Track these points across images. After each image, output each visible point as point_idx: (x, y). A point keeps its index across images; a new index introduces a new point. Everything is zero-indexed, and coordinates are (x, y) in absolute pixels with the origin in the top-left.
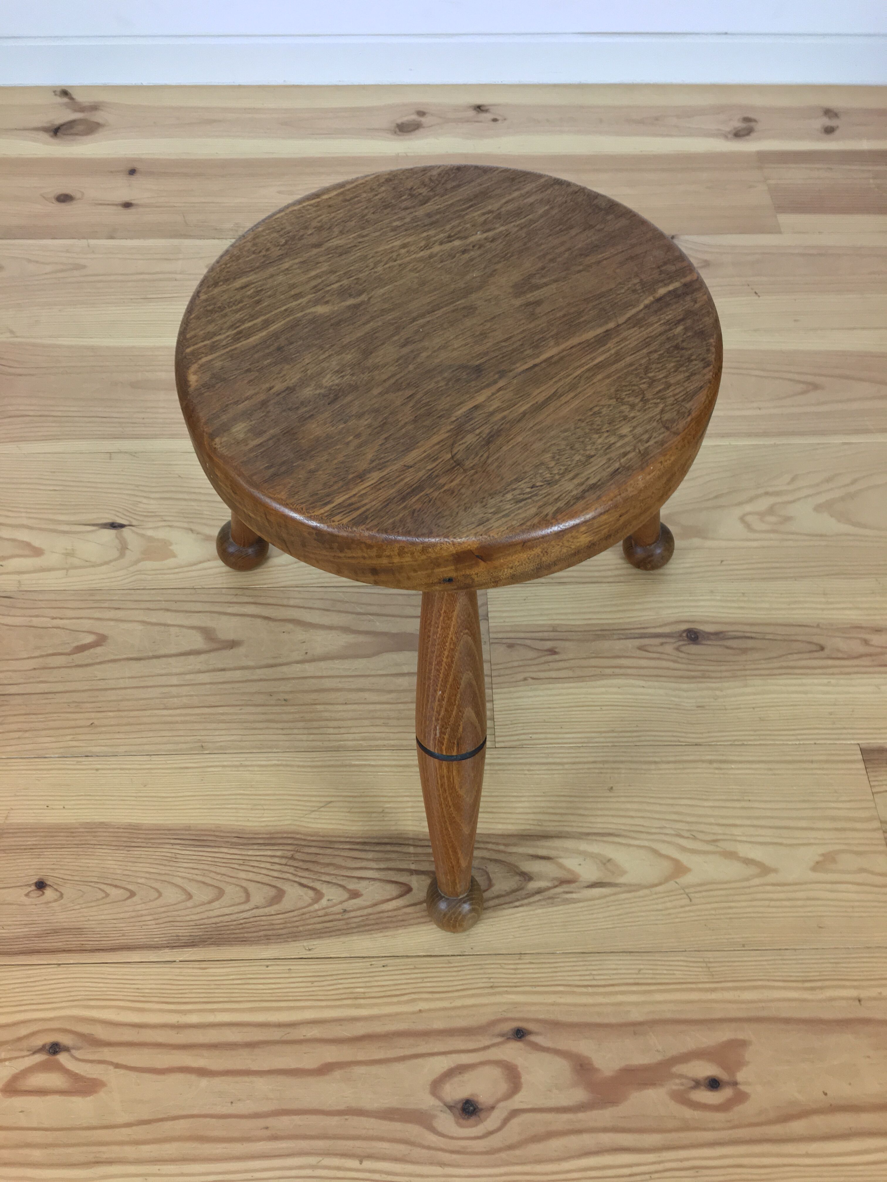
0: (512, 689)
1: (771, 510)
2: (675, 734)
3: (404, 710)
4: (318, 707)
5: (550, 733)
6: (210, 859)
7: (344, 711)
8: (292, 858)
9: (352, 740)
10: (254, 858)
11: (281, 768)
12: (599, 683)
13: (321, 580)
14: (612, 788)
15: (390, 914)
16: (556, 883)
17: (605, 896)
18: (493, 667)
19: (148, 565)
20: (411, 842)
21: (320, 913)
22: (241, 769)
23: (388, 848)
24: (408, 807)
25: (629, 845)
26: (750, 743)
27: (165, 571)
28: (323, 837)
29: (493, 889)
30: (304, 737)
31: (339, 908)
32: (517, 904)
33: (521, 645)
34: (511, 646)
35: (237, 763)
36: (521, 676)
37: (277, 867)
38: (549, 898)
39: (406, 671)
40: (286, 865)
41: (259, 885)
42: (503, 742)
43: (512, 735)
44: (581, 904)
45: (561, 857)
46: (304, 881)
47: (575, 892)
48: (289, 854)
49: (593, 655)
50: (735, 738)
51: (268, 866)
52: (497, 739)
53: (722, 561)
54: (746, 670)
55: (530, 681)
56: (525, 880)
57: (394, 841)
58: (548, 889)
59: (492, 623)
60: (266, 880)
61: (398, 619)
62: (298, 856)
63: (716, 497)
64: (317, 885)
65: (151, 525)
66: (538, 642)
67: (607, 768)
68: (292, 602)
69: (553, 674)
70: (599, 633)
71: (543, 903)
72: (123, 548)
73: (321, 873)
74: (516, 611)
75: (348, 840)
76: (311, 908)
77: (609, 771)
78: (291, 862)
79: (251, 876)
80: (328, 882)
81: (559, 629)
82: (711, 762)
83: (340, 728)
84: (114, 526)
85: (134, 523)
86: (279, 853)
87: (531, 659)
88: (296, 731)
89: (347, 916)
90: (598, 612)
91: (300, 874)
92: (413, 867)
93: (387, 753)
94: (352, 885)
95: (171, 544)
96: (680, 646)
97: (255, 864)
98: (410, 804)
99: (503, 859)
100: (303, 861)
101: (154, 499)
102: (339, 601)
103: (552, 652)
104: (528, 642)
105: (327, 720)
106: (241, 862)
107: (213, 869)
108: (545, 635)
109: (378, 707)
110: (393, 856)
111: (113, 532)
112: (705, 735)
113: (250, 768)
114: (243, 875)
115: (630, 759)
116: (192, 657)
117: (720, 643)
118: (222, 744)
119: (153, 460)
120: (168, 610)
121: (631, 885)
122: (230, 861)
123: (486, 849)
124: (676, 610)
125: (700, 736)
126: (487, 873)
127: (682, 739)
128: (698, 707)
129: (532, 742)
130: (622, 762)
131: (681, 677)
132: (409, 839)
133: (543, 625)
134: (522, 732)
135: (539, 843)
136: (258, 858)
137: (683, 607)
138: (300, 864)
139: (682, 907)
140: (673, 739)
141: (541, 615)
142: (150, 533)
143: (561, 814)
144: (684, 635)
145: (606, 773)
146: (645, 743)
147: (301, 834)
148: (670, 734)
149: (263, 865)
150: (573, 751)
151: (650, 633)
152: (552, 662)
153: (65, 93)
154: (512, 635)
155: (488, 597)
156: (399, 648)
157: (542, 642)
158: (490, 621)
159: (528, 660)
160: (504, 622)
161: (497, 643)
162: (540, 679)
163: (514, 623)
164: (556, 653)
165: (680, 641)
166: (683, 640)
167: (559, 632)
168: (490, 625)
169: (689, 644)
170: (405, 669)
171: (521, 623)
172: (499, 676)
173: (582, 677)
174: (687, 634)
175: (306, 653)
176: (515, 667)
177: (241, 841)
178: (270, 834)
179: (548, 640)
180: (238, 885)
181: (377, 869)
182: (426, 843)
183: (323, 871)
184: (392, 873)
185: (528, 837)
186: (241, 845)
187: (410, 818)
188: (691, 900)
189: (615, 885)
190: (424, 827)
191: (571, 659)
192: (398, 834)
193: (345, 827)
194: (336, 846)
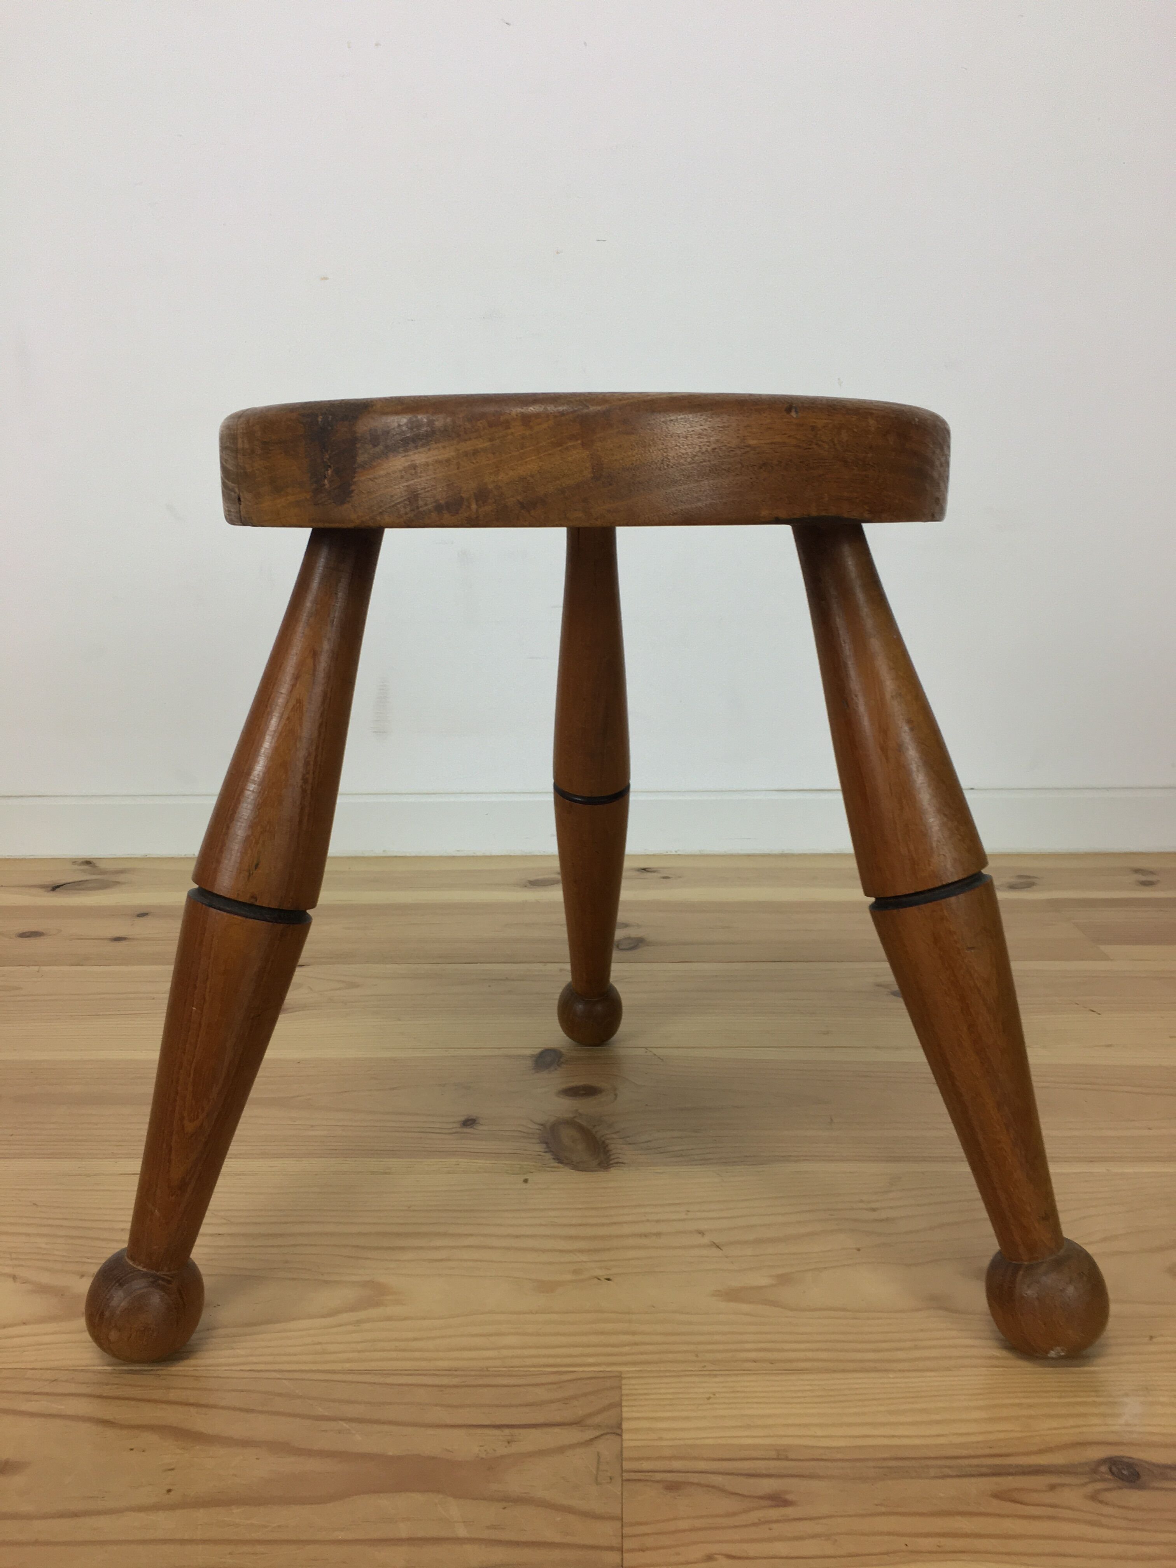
13: (254, 1359)
18: (628, 1531)
33: (699, 1485)
34: (673, 1487)
36: (697, 1552)
39: (404, 1535)
49: (883, 1509)
53: (1151, 1337)
59: (630, 1440)
61: (408, 1430)
66: (744, 1479)
69: (782, 1548)
74: (687, 1418)
81: (791, 1455)
87: (723, 1516)
90: (884, 1424)
96: (1098, 1492)
102: (280, 1395)
103: (778, 1500)
104: (718, 1480)
108: (761, 1466)
124: (1071, 1422)
133: (755, 1447)
141: (748, 1427)
144: (1104, 1469)
151: (1017, 1466)
152: (777, 1521)
153: (88, 862)
154: (677, 1465)
155: (624, 1392)
156: (400, 1487)
157: (752, 1481)
158: (625, 1436)
159: (717, 1516)
160: (661, 1439)
161: (640, 1480)
162: (747, 1558)
163: (682, 1442)
164: (786, 1503)
165: (1095, 1481)
166: (1104, 1480)
167: (792, 1460)
168: (626, 1444)
169: (1120, 1488)
170: (404, 1530)
171: (698, 1442)
172: (643, 1551)
173: (858, 1555)
174: (1111, 1470)
175: (169, 1491)
176: (684, 1531)
179: (766, 1476)
191: (827, 1517)
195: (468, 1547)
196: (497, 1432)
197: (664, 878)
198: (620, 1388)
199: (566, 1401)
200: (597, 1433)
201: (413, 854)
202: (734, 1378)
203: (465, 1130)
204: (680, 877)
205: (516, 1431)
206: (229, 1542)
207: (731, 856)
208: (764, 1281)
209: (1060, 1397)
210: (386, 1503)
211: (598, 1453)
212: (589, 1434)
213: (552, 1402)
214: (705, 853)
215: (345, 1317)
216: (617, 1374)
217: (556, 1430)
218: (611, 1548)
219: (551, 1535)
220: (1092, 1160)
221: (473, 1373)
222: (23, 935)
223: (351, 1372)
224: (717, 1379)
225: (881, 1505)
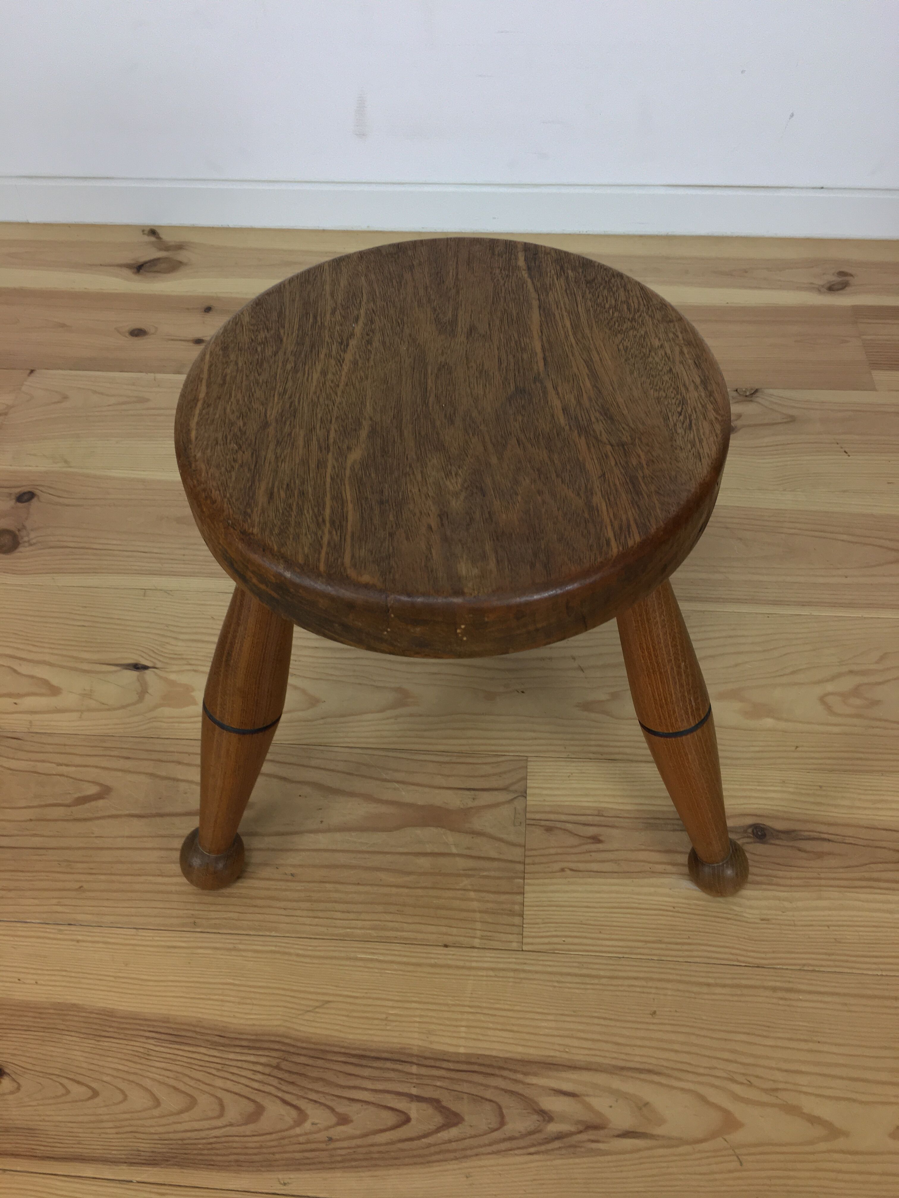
0: (546, 881)
1: (856, 692)
3: (422, 896)
4: (327, 885)
5: (585, 938)
6: (185, 1060)
7: (355, 893)
8: (278, 1067)
9: (361, 928)
10: (233, 1063)
11: (278, 956)
12: (646, 881)
13: (347, 740)
14: (654, 1013)
15: (382, 1148)
16: (581, 1128)
17: (639, 1150)
18: (528, 853)
19: (167, 711)
20: (415, 1060)
21: (301, 1139)
22: (233, 953)
23: (389, 1065)
24: (415, 1016)
26: (822, 969)
27: (183, 720)
28: (314, 1043)
29: (505, 1128)
30: (308, 921)
31: (322, 1136)
32: (532, 1150)
33: (561, 829)
34: (549, 829)
35: (231, 946)
36: (557, 867)
37: (259, 1077)
38: (571, 1146)
39: (429, 851)
40: (268, 1075)
41: (237, 1097)
42: (532, 944)
43: (542, 937)
44: (609, 1158)
45: (588, 1095)
46: (287, 1097)
47: (603, 1142)
48: (274, 1062)
49: (643, 847)
50: (804, 962)
51: (249, 1074)
52: (525, 940)
53: (797, 747)
54: (820, 879)
55: (568, 872)
56: (544, 1120)
57: (396, 1057)
58: (572, 1134)
59: (531, 800)
61: (427, 790)
62: (284, 1065)
63: (793, 673)
64: (302, 1104)
65: (175, 668)
66: (581, 827)
67: (651, 987)
68: (313, 763)
69: (595, 866)
70: (652, 821)
71: (563, 1151)
72: (143, 692)
73: (307, 1089)
74: (558, 789)
75: (343, 1050)
76: (292, 1132)
77: (653, 991)
78: (276, 1072)
79: (229, 1085)
80: (315, 1102)
81: (605, 814)
82: (774, 989)
83: (348, 912)
84: (137, 667)
85: (159, 665)
86: (263, 1060)
87: (572, 847)
88: (298, 913)
89: (332, 1145)
91: (283, 1088)
92: (414, 1091)
93: (398, 947)
94: (342, 1108)
95: (193, 690)
96: (744, 843)
97: (235, 1071)
98: (418, 1012)
99: (521, 1092)
100: (290, 1072)
101: (183, 640)
102: (363, 765)
103: (596, 839)
104: (569, 826)
105: (336, 902)
106: (219, 1067)
107: (187, 1072)
108: (590, 819)
109: (394, 890)
110: (392, 1075)
111: (134, 674)
112: (769, 956)
113: (244, 954)
114: (219, 1083)
115: (678, 978)
117: (791, 843)
118: (217, 921)
119: (187, 600)
120: (179, 763)
121: (670, 1138)
122: (208, 1064)
123: (502, 1076)
124: (742, 801)
125: (763, 955)
126: (500, 1108)
127: (740, 958)
128: (762, 920)
129: (566, 947)
130: (669, 981)
132: (412, 1055)
133: (589, 808)
134: (554, 933)
135: (564, 1075)
136: (239, 1064)
137: (750, 797)
138: (286, 1076)
139: (730, 1171)
141: (587, 795)
142: (173, 677)
143: (593, 1040)
144: (750, 830)
145: (650, 993)
146: (698, 960)
147: (290, 1038)
148: (727, 950)
149: (244, 1073)
150: (611, 962)
152: (595, 851)
153: (153, 232)
154: (552, 817)
155: (528, 770)
156: (424, 823)
157: (586, 828)
158: (528, 798)
159: (567, 847)
160: (544, 800)
161: (534, 825)
162: (580, 871)
163: (555, 803)
164: (600, 841)
165: (744, 837)
166: (748, 837)
167: (605, 816)
168: (528, 803)
169: (755, 842)
170: (429, 848)
171: (562, 804)
172: (533, 864)
173: (628, 872)
174: (753, 831)
175: (322, 822)
176: (552, 855)
177: (222, 1040)
178: (256, 1035)
179: (592, 825)
180: (213, 1095)
181: (372, 1090)
182: (432, 1063)
183: (310, 1086)
184: (388, 1096)
185: (552, 1066)
186: (223, 1045)
187: (416, 1030)
188: (741, 1164)
189: (651, 1137)
190: (431, 1042)
191: (617, 850)
192: (401, 1048)
193: (342, 1035)
194: (329, 1056)
195: (458, 859)
196: (468, 793)
198: (527, 767)
199: (500, 774)
200: (515, 796)
201: (390, 230)
202: (582, 764)
205: (477, 793)
206: (352, 852)
208: (603, 697)
209: (740, 785)
211: (515, 808)
212: (511, 796)
213: (494, 775)
215: (390, 713)
216: (525, 758)
217: (496, 793)
218: (519, 862)
219: (493, 854)
220: (803, 604)
221: (455, 754)
222: (133, 333)
224: (574, 764)
225: (642, 845)
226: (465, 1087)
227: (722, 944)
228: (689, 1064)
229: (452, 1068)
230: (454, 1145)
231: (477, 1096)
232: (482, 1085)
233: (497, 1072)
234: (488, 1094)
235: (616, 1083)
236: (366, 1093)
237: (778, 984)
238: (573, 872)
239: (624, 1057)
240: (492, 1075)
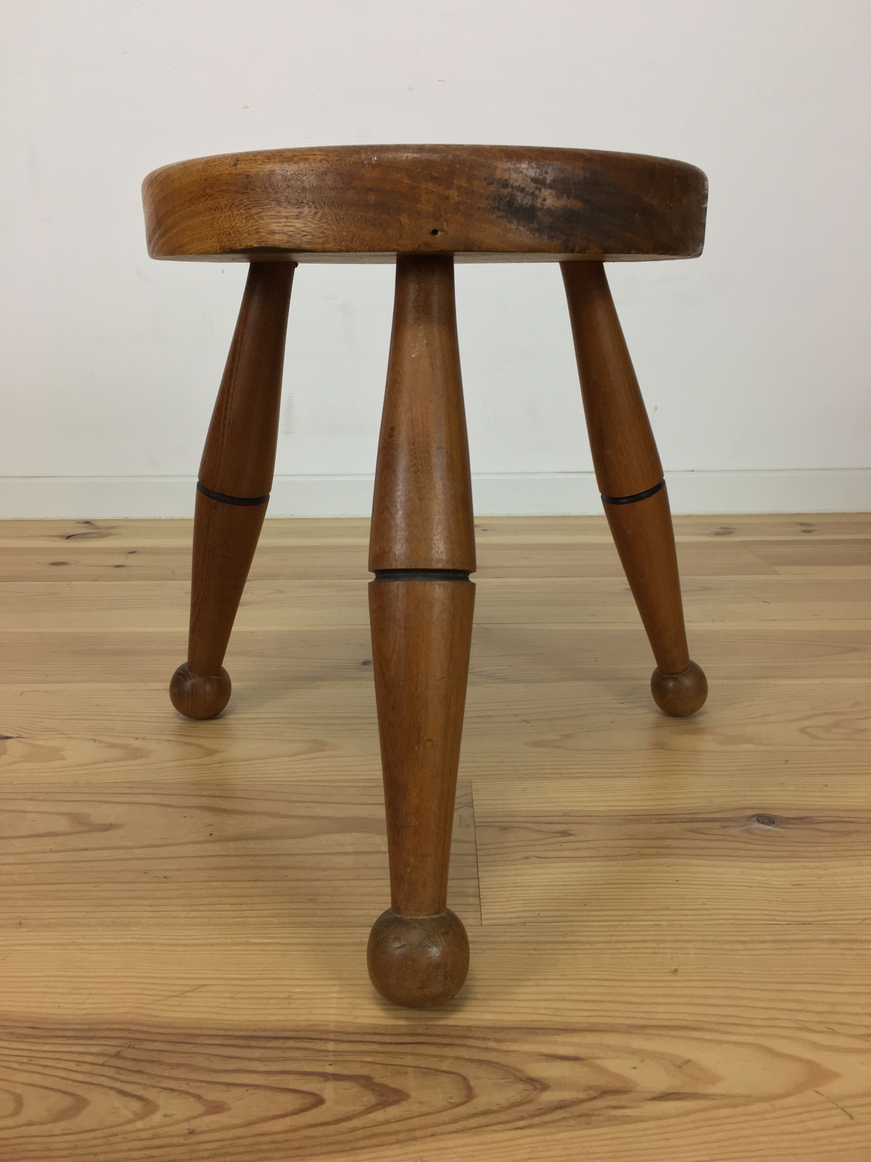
0: (506, 867)
1: (837, 725)
2: (765, 912)
4: (213, 883)
7: (251, 887)
8: (117, 1056)
9: (256, 917)
10: (50, 1055)
11: (135, 947)
12: (636, 862)
14: (676, 971)
15: (277, 1137)
16: (594, 1094)
17: (688, 1113)
19: (26, 765)
20: (331, 1036)
21: (143, 1135)
22: (71, 947)
23: (290, 1044)
25: (721, 1042)
28: (178, 1028)
29: (475, 1101)
30: (182, 914)
31: (180, 1129)
32: (521, 1123)
33: (519, 827)
34: (504, 828)
36: (520, 855)
37: (84, 1068)
38: (581, 1116)
39: (352, 851)
40: (103, 1065)
41: (46, 1091)
42: (494, 919)
43: (507, 913)
44: (643, 1125)
45: (598, 1058)
46: (127, 1088)
47: (631, 1107)
48: (113, 1051)
49: (625, 837)
51: (72, 1066)
52: (485, 917)
55: (534, 860)
56: (535, 1089)
58: (580, 1102)
59: (478, 809)
60: (60, 1085)
61: (347, 806)
62: (128, 1053)
64: (150, 1094)
65: (45, 737)
66: (544, 825)
67: (665, 948)
69: (568, 854)
70: (632, 817)
71: (571, 1122)
73: (163, 1077)
75: (222, 1033)
76: (130, 1127)
78: (112, 1062)
79: (36, 1079)
80: (172, 1090)
81: (573, 815)
82: (833, 941)
85: (25, 736)
86: (95, 1049)
87: (534, 840)
88: (170, 908)
89: (194, 1139)
91: (123, 1078)
92: (330, 1070)
94: (214, 1095)
95: (63, 750)
96: (749, 828)
97: (48, 1063)
99: (495, 1060)
100: (135, 1060)
102: (270, 792)
103: (565, 833)
104: (530, 825)
105: (224, 897)
106: (25, 1060)
108: (555, 819)
109: (304, 884)
110: (297, 1054)
114: (20, 1077)
115: (700, 938)
116: (46, 838)
117: (809, 826)
120: (32, 800)
121: (733, 1097)
123: (466, 1046)
124: (736, 799)
126: (465, 1079)
127: (778, 918)
129: (541, 920)
130: (688, 941)
131: (760, 857)
132: (328, 1032)
133: (551, 811)
135: (559, 1038)
136: (57, 1056)
138: (129, 1065)
139: (838, 1127)
140: (764, 917)
141: (547, 802)
142: (41, 743)
144: (754, 819)
145: (664, 954)
146: (722, 922)
147: (141, 1024)
148: (756, 911)
149: (62, 1065)
151: (703, 818)
152: (565, 842)
153: (87, 522)
154: (504, 819)
155: (473, 788)
157: (550, 826)
158: (475, 807)
159: (530, 841)
160: (496, 808)
161: (485, 826)
163: (508, 810)
164: (570, 835)
165: (748, 824)
166: (754, 823)
168: (476, 811)
169: (763, 827)
170: (350, 849)
171: (518, 810)
172: (488, 855)
173: (610, 856)
174: (757, 819)
175: (211, 834)
176: (513, 847)
177: (36, 1032)
178: (90, 1024)
179: (557, 823)
180: (7, 1091)
181: (265, 1072)
182: (359, 1038)
183: (166, 1074)
184: (290, 1078)
185: (538, 1031)
186: (35, 1037)
187: (334, 1005)
188: (852, 1118)
189: (705, 1097)
190: (356, 1017)
191: (593, 840)
192: (310, 1025)
193: (220, 1017)
194: (199, 1040)
197: (483, 530)
198: (471, 787)
200: (459, 807)
202: (538, 782)
203: (364, 667)
204: (495, 530)
206: (250, 856)
207: (529, 517)
208: (555, 737)
210: (338, 837)
211: (460, 815)
214: (511, 515)
215: (302, 756)
216: (469, 780)
218: (470, 855)
222: (54, 564)
223: (309, 781)
224: (528, 782)
226: (409, 1060)
227: (750, 907)
228: (739, 1017)
229: (388, 1041)
230: (395, 1127)
231: (428, 1068)
232: (435, 1056)
233: (457, 1041)
234: (445, 1066)
235: (637, 1042)
236: (254, 1076)
237: (836, 937)
238: (539, 859)
239: (644, 1015)
240: (450, 1045)
